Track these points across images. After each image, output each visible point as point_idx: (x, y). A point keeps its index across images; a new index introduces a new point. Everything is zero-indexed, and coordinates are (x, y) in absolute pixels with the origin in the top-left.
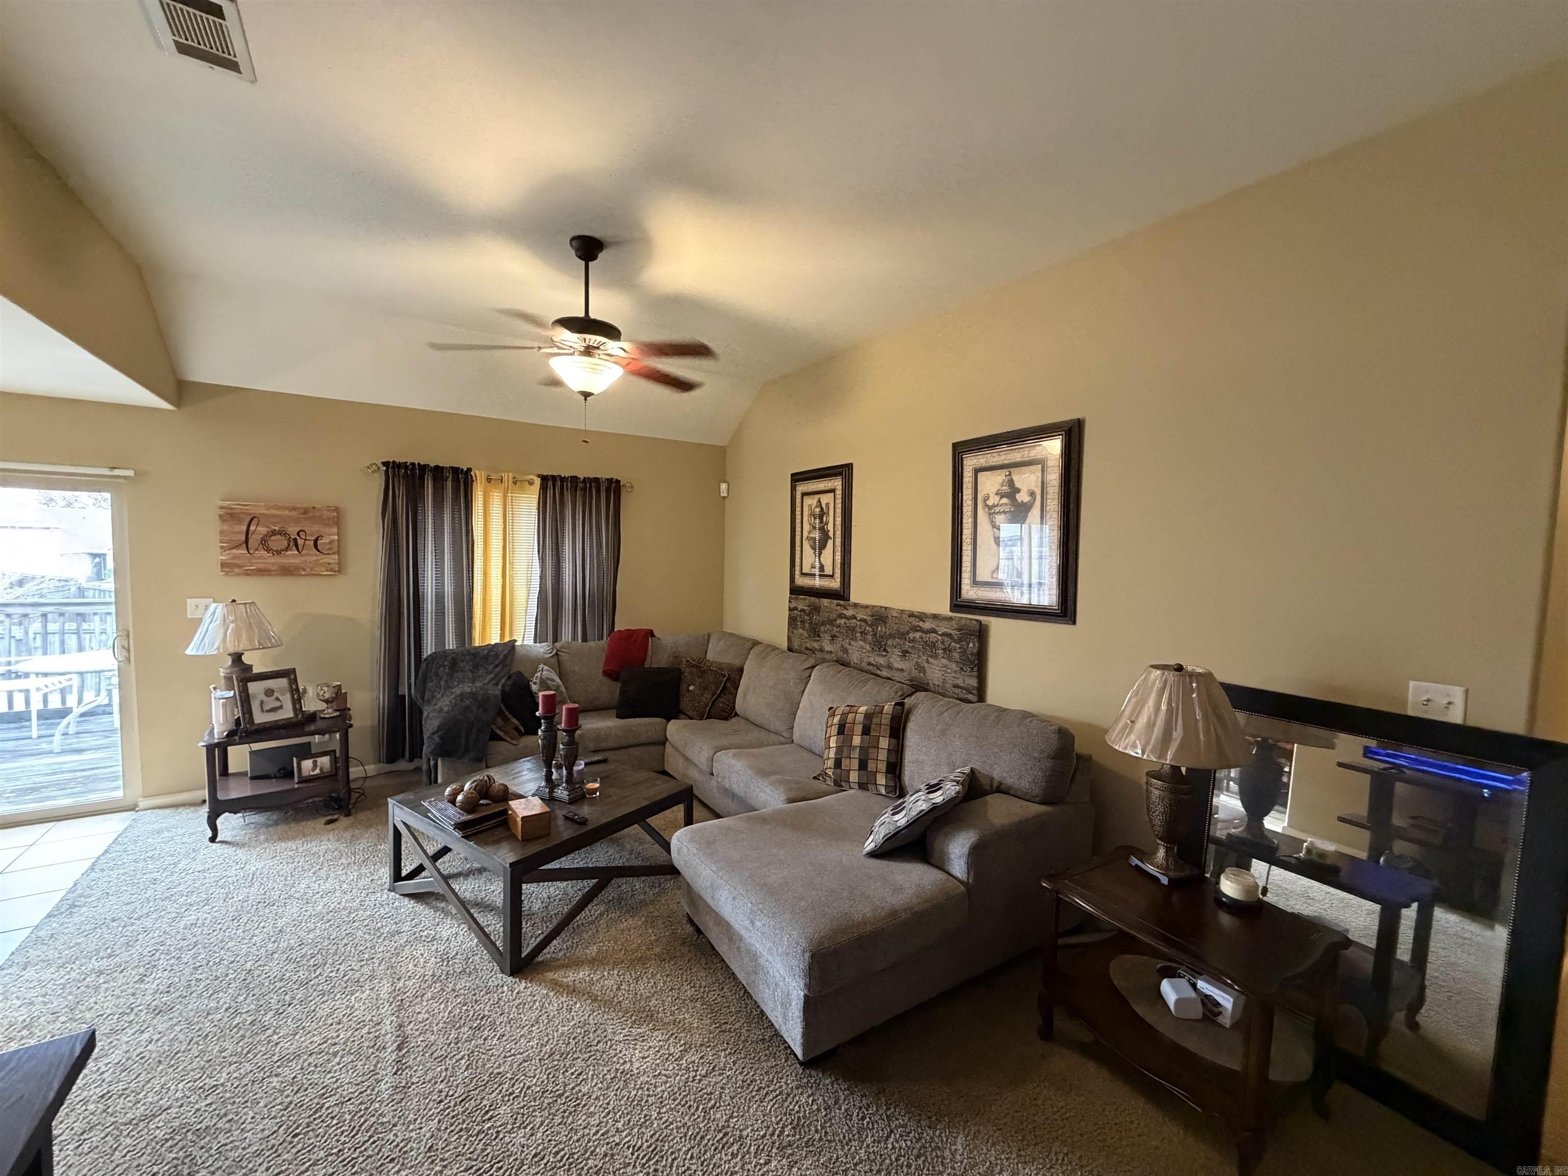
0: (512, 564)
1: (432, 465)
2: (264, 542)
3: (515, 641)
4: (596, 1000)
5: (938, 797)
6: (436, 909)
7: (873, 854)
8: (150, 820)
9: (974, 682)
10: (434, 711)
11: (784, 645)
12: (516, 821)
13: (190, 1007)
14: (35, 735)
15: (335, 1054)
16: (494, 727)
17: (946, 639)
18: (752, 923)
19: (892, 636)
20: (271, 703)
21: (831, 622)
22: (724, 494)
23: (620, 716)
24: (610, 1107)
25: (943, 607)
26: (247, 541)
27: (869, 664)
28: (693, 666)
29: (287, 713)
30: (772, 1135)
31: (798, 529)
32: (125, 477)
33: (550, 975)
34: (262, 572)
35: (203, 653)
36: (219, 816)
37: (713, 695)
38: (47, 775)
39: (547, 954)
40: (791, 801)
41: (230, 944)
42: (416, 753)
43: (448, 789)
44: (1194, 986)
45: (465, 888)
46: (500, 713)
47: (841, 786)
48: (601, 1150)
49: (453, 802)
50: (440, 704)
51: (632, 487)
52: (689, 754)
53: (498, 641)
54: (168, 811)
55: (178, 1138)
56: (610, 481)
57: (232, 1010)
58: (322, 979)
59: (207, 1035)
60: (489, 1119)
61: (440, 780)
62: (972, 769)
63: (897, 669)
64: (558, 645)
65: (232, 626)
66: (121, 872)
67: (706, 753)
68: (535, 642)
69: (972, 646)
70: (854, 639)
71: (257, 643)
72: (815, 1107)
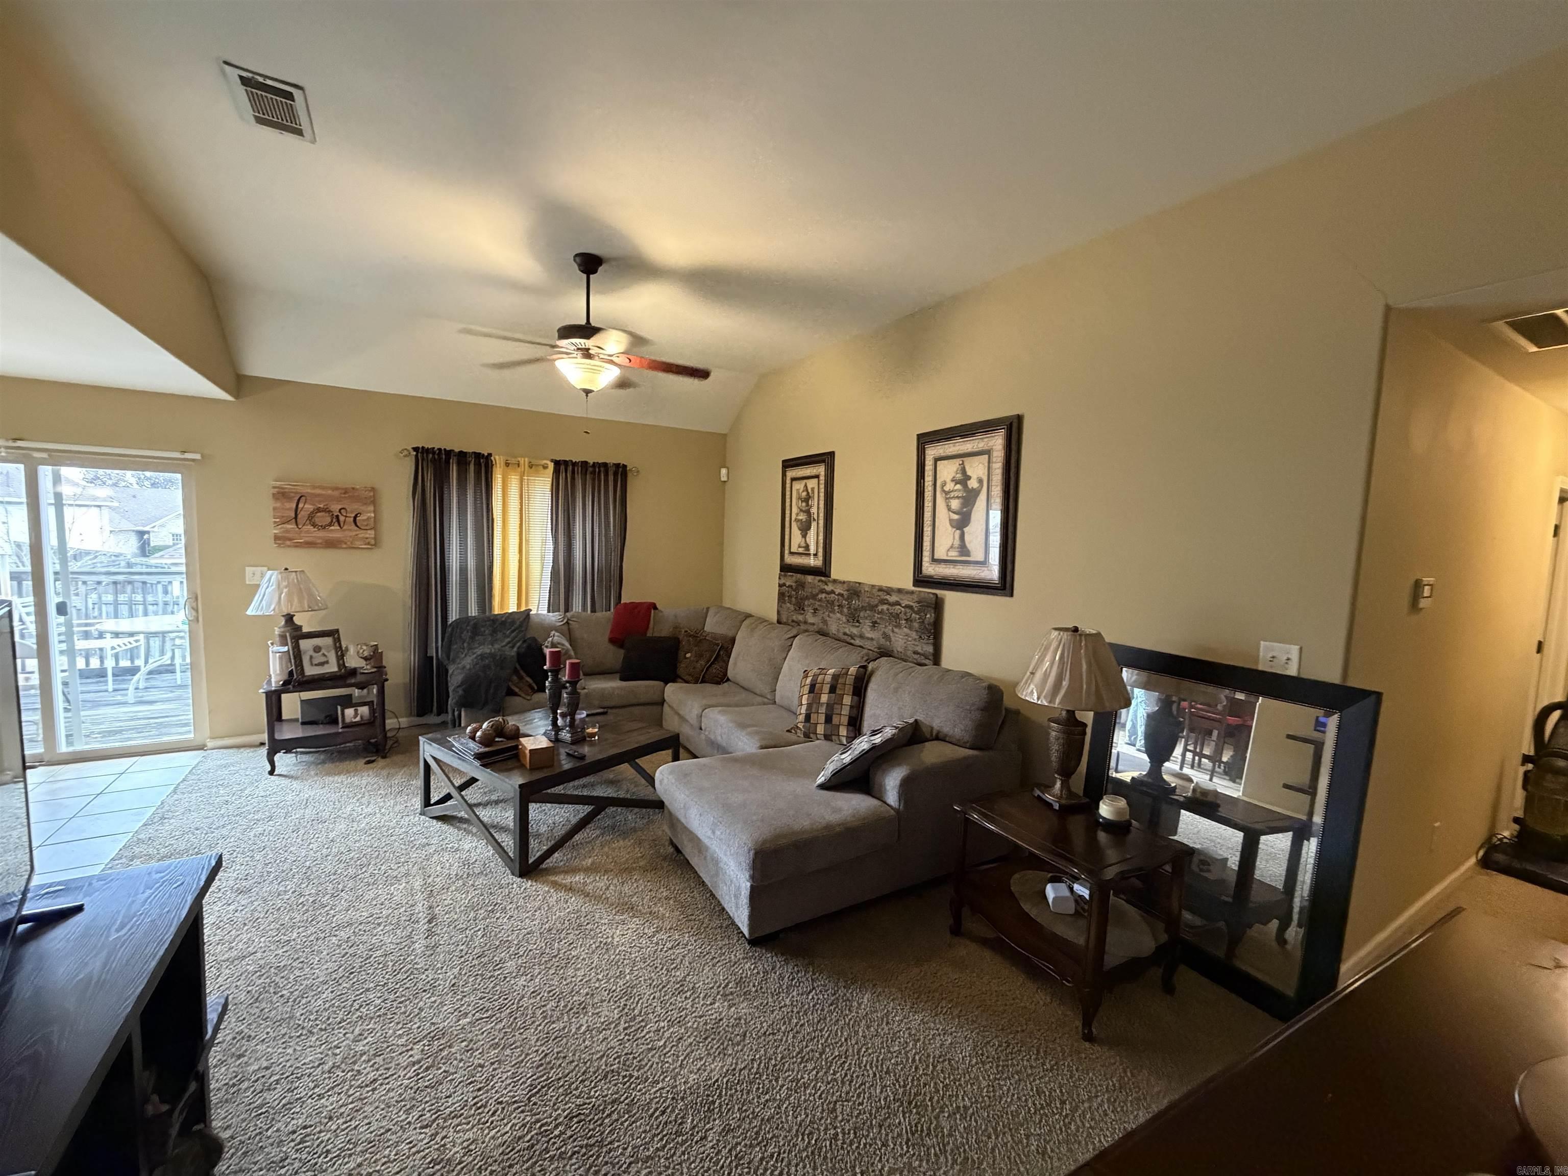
0: (527, 541)
1: (457, 450)
2: (311, 517)
3: (531, 610)
4: (588, 896)
5: (878, 739)
6: (459, 829)
7: (822, 787)
8: (217, 758)
9: (930, 649)
10: (457, 668)
11: (774, 617)
12: (524, 753)
13: (264, 890)
14: (110, 689)
15: (379, 924)
16: (510, 684)
17: (908, 610)
18: (714, 833)
19: (864, 609)
20: (318, 658)
21: (814, 597)
22: (724, 478)
23: (623, 679)
24: (593, 965)
25: (906, 581)
26: (296, 518)
27: (845, 634)
28: (691, 636)
29: (332, 667)
30: (719, 987)
31: (788, 512)
32: (193, 460)
33: (552, 878)
34: (310, 545)
35: (261, 613)
36: (275, 754)
37: (708, 662)
38: (126, 721)
39: (549, 862)
40: (762, 747)
41: (292, 849)
42: (442, 710)
43: (469, 728)
44: (1071, 889)
45: (485, 814)
46: (516, 672)
47: (809, 737)
48: (583, 991)
49: (473, 738)
50: (463, 663)
51: (638, 472)
52: (681, 713)
53: (515, 610)
54: (231, 751)
55: (263, 971)
56: (617, 466)
57: (297, 893)
58: (367, 875)
59: (279, 909)
60: (499, 969)
61: (463, 725)
62: (916, 721)
63: (868, 638)
64: (568, 614)
65: (285, 590)
66: (199, 794)
67: (696, 711)
68: (549, 611)
69: (930, 616)
70: (833, 611)
71: (306, 606)
72: (755, 971)
